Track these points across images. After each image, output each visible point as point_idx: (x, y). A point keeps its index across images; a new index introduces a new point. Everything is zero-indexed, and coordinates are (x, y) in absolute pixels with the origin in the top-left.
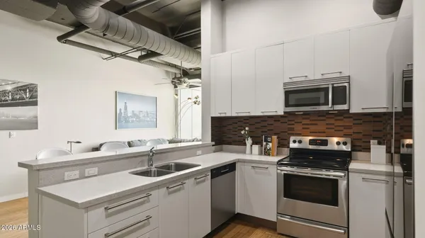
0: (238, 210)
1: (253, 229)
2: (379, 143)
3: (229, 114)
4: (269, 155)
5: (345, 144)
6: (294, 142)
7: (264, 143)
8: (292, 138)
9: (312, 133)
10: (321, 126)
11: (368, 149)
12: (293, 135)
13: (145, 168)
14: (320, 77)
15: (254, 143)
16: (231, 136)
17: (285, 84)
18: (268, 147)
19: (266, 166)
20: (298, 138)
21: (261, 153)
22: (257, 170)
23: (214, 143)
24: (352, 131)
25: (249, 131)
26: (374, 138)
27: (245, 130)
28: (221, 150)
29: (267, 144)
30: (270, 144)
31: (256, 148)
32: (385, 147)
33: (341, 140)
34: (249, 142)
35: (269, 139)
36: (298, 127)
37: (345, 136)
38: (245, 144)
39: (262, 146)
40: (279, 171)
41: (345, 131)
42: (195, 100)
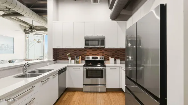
0: (67, 87)
1: (74, 93)
2: (112, 58)
3: (61, 47)
4: (78, 63)
5: (103, 58)
6: (87, 58)
7: (76, 59)
8: (86, 57)
9: (93, 55)
10: (96, 53)
11: (109, 60)
12: (86, 55)
13: (22, 74)
14: (96, 36)
15: (72, 59)
16: (61, 57)
17: (85, 37)
18: (78, 60)
19: (79, 67)
20: (88, 57)
21: (75, 63)
22: (76, 69)
23: (54, 60)
24: (104, 54)
25: (70, 54)
26: (110, 56)
27: (68, 54)
28: (57, 63)
29: (77, 59)
30: (79, 59)
31: (73, 61)
32: (114, 59)
33: (102, 57)
34: (70, 59)
35: (78, 57)
36: (88, 53)
37: (102, 55)
38: (68, 60)
39: (75, 60)
40: (84, 69)
41: (102, 54)
42: (38, 41)
